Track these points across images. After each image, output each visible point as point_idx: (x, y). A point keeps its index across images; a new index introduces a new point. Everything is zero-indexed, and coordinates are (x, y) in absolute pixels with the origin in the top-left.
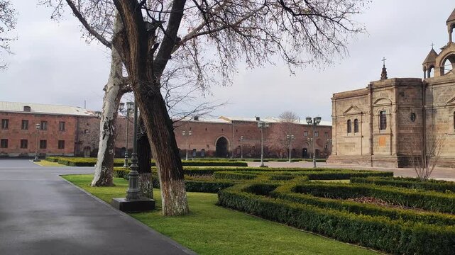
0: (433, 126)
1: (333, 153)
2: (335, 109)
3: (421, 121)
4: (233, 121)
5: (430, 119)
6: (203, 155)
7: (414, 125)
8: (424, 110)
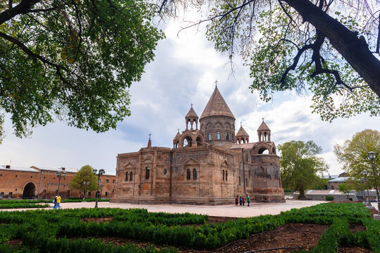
2: (119, 164)
3: (169, 175)
4: (41, 170)
5: (174, 173)
7: (165, 177)
8: (171, 168)
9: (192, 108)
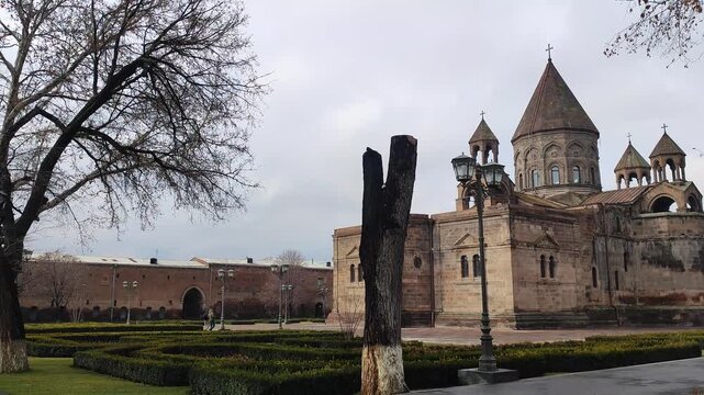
0: (440, 274)
1: (334, 310)
2: (337, 249)
3: (427, 268)
4: (210, 265)
5: (438, 265)
6: (161, 316)
7: (419, 272)
8: (431, 255)
9: (483, 121)
